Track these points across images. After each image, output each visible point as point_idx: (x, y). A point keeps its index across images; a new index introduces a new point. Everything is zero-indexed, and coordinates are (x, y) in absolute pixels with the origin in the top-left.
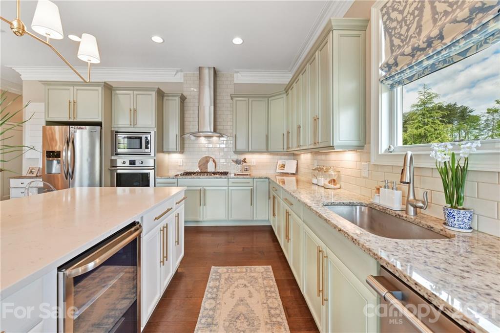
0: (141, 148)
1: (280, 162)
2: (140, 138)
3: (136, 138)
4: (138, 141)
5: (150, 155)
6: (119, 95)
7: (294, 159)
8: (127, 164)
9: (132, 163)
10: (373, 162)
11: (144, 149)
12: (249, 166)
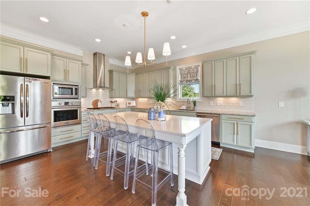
0: (72, 94)
1: (128, 102)
2: (72, 89)
3: (69, 88)
4: (70, 90)
5: (78, 99)
6: (55, 59)
7: (135, 100)
8: (63, 104)
9: (66, 104)
10: (177, 100)
11: (74, 96)
12: (119, 104)
